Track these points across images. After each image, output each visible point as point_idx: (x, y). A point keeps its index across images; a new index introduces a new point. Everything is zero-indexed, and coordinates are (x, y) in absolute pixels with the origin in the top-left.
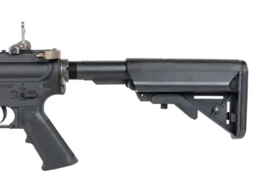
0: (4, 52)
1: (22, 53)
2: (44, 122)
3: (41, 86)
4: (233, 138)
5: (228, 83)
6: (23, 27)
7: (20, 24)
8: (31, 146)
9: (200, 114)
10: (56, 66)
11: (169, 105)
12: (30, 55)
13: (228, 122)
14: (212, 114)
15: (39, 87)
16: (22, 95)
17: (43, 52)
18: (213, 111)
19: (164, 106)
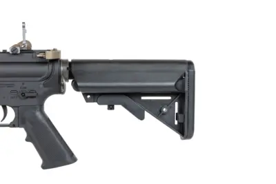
0: (5, 52)
1: (23, 53)
2: (44, 122)
3: (41, 86)
4: (182, 139)
5: (173, 84)
6: (24, 27)
7: (22, 25)
8: (30, 145)
9: (147, 114)
10: (57, 66)
11: (116, 106)
12: (31, 54)
13: (176, 123)
14: (159, 115)
15: (40, 87)
16: (23, 94)
17: (44, 52)
18: (161, 111)
19: (111, 107)
